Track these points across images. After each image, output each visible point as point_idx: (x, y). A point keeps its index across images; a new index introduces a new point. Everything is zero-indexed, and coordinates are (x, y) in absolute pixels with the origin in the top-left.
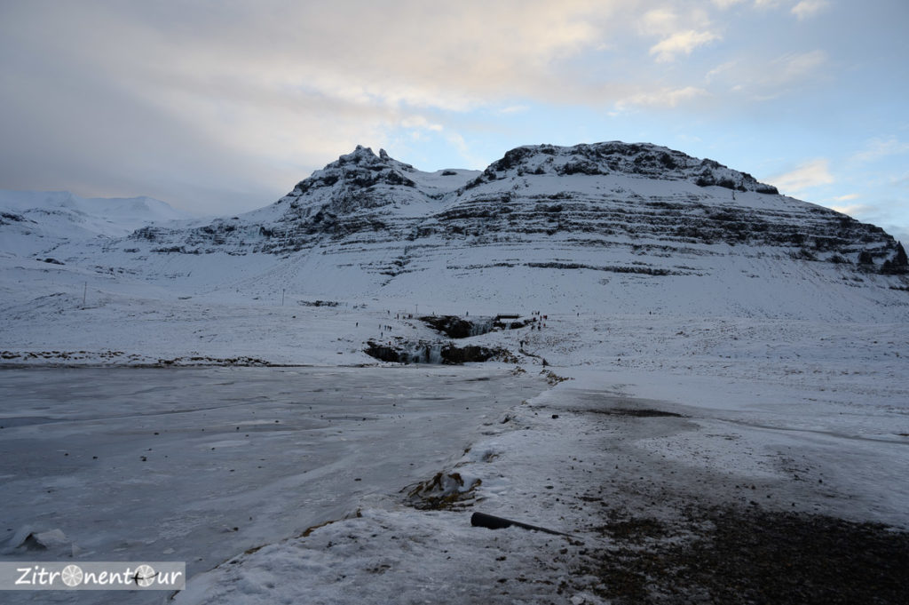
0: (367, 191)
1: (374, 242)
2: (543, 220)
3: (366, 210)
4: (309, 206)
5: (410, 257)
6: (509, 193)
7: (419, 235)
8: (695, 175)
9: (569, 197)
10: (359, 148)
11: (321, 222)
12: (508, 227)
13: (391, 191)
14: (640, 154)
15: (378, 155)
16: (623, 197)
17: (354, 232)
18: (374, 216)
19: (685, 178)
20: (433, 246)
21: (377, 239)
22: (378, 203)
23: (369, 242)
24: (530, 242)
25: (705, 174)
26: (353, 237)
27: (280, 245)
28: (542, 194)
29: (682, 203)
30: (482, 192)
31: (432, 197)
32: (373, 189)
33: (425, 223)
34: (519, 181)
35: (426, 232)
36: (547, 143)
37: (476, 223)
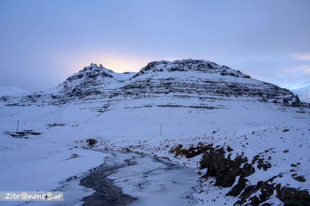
0: (93, 79)
1: (95, 99)
2: (163, 88)
3: (93, 87)
4: (71, 86)
5: (109, 104)
6: (149, 78)
7: (114, 96)
8: (220, 71)
9: (173, 79)
10: (92, 64)
11: (75, 92)
12: (149, 91)
13: (103, 79)
14: (199, 63)
15: (99, 66)
16: (195, 79)
17: (88, 95)
18: (96, 89)
19: (217, 72)
20: (119, 100)
21: (97, 98)
22: (98, 84)
23: (93, 99)
24: (158, 97)
25: (224, 71)
26: (87, 97)
27: (58, 102)
28: (163, 78)
29: (217, 81)
30: (139, 78)
31: (120, 81)
32: (96, 78)
33: (116, 91)
34: (153, 74)
35: (116, 95)
36: (164, 60)
37: (137, 90)
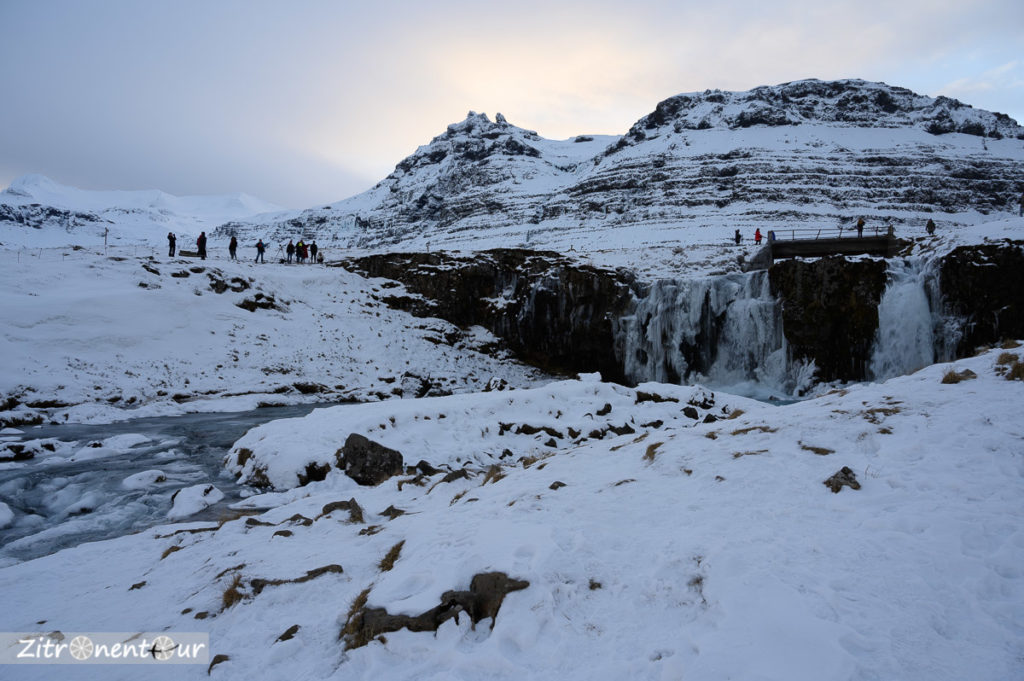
0: (479, 165)
1: (489, 227)
2: (710, 187)
3: (478, 188)
4: (412, 188)
5: (533, 244)
6: (663, 156)
7: (545, 216)
8: (925, 119)
9: (746, 156)
10: (471, 114)
11: (425, 207)
12: (663, 199)
13: (510, 163)
14: (844, 94)
15: (494, 121)
16: (825, 152)
17: (464, 216)
18: (488, 195)
19: (912, 124)
20: (563, 229)
21: (492, 224)
22: (494, 179)
23: (482, 228)
24: (694, 217)
25: (940, 117)
26: (463, 223)
27: (378, 238)
28: (709, 153)
29: (910, 156)
30: (627, 156)
31: (562, 169)
32: (487, 162)
33: (552, 200)
34: (676, 138)
35: (554, 212)
36: (713, 89)
37: (620, 196)
